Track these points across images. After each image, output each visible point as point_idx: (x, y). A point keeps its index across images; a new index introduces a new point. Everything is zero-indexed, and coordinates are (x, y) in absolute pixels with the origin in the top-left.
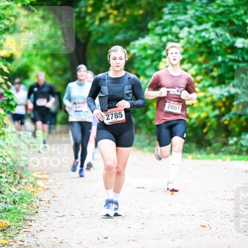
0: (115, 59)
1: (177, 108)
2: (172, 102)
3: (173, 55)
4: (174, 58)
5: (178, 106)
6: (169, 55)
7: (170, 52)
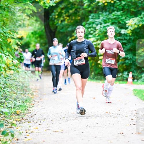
1: (112, 61)
4: (112, 34)
6: (109, 33)
7: (109, 31)
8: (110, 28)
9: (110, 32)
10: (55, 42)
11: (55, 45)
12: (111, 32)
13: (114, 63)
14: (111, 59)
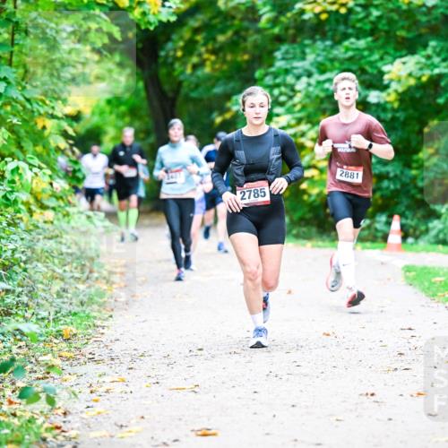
0: (253, 106)
1: (355, 176)
2: (345, 167)
4: (347, 96)
5: (355, 173)
6: (339, 92)
9: (344, 89)
10: (176, 130)
12: (347, 91)
13: (359, 180)
14: (350, 167)
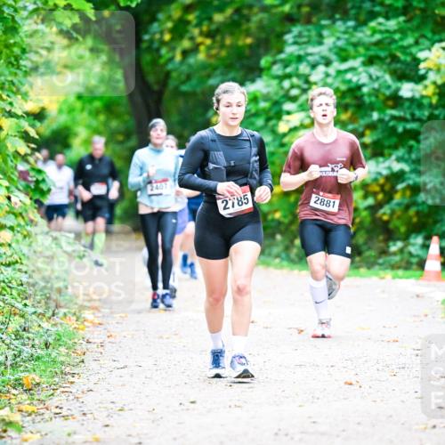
0: (228, 105)
1: (332, 204)
3: (322, 108)
4: (324, 113)
6: (315, 108)
7: (316, 103)
8: (321, 94)
9: (321, 105)
10: (159, 132)
11: (158, 141)
12: (324, 107)
13: (335, 209)
